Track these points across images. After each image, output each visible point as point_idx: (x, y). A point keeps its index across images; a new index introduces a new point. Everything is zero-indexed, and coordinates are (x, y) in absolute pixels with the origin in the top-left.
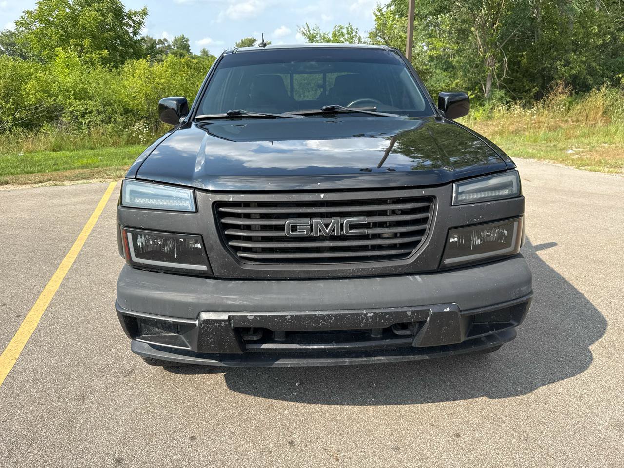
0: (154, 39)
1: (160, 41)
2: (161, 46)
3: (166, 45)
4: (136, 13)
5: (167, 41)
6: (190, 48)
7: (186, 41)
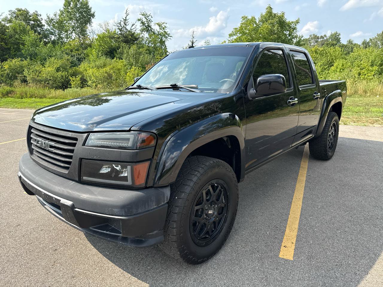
0: (317, 36)
1: (322, 37)
2: (321, 39)
3: (325, 39)
4: (292, 22)
5: (326, 36)
6: (340, 40)
7: (338, 35)
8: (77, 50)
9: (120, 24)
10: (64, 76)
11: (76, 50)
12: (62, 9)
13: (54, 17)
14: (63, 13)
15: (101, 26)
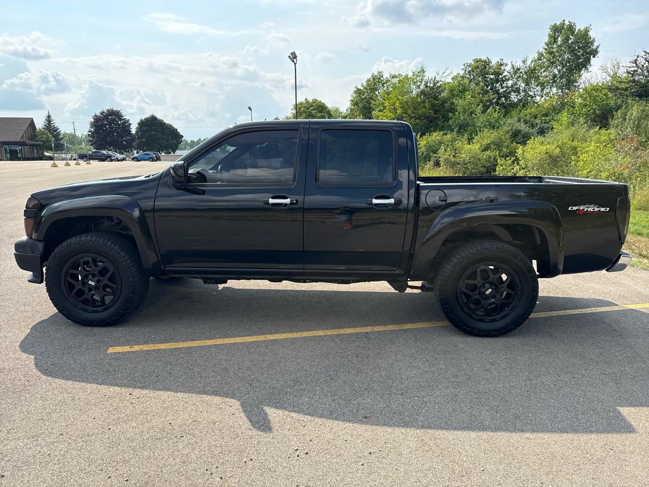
8: (546, 115)
9: (636, 63)
10: (493, 158)
11: (543, 115)
12: (542, 50)
13: (522, 64)
14: (542, 55)
15: (604, 69)
